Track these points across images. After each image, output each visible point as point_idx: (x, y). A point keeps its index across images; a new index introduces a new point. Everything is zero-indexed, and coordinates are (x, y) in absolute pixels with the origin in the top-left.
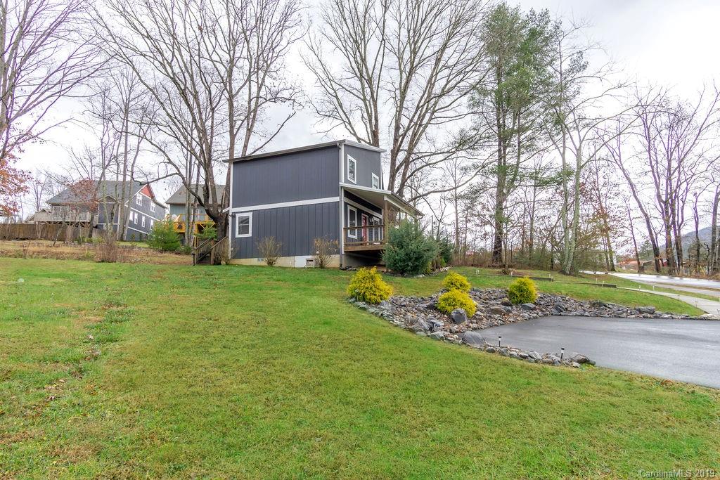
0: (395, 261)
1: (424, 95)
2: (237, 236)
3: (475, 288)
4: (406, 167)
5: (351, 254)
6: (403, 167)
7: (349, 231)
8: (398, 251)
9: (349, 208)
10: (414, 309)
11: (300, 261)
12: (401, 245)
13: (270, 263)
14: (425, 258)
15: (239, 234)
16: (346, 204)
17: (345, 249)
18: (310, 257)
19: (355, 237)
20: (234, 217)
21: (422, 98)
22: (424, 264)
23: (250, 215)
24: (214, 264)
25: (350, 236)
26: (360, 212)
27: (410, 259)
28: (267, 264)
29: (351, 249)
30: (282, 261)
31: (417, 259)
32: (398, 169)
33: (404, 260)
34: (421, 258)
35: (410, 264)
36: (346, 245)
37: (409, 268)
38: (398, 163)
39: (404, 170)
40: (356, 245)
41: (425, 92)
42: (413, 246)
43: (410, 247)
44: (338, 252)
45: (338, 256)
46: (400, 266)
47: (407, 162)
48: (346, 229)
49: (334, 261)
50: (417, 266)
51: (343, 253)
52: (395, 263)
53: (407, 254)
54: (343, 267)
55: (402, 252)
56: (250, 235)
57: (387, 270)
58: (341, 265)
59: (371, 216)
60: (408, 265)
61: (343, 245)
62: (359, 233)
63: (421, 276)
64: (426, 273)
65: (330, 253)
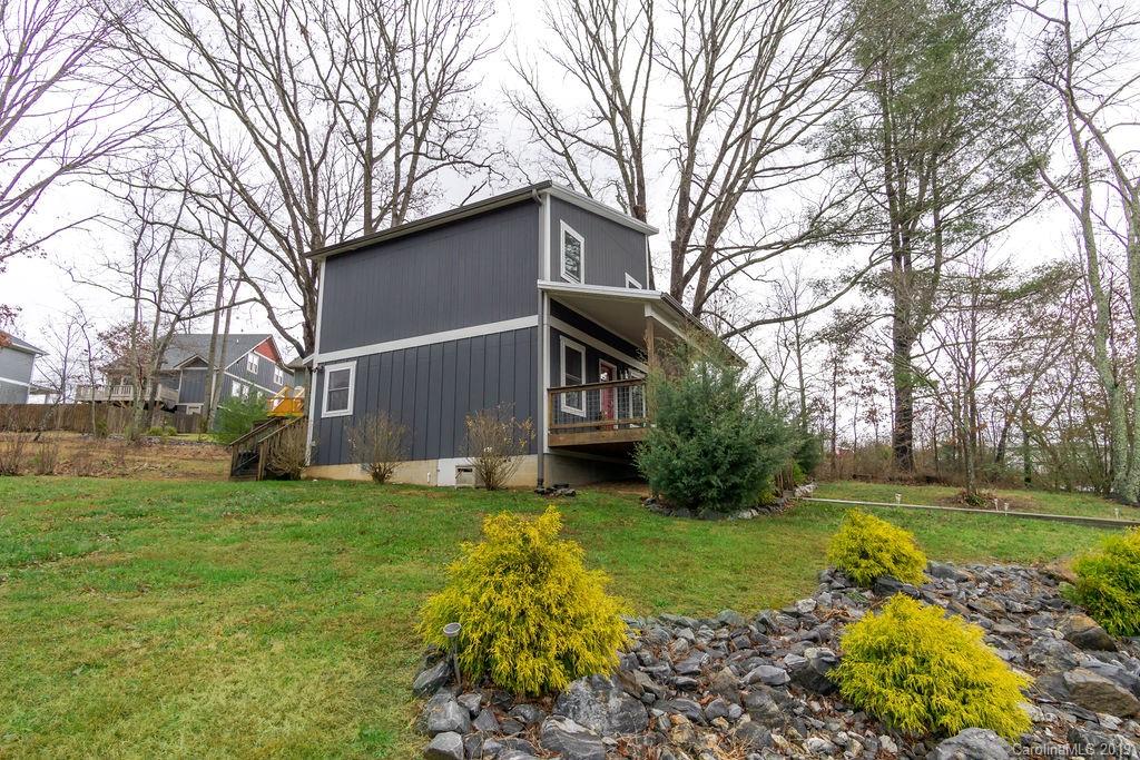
0: (672, 472)
1: (736, 120)
2: (325, 413)
3: (935, 564)
4: (705, 275)
5: (569, 453)
6: (698, 274)
7: (563, 396)
8: (680, 444)
9: (564, 342)
10: (735, 709)
11: (446, 471)
12: (686, 427)
13: (380, 477)
14: (758, 462)
15: (329, 409)
16: (555, 334)
17: (550, 441)
18: (463, 462)
19: (582, 413)
20: (321, 372)
21: (732, 127)
22: (755, 482)
23: (352, 366)
24: (265, 478)
25: (565, 408)
26: (593, 355)
27: (716, 467)
28: (371, 478)
29: (564, 440)
30: (404, 472)
31: (735, 466)
32: (688, 278)
33: (697, 472)
34: (746, 463)
35: (715, 480)
36: (553, 431)
37: (713, 493)
38: (686, 269)
39: (701, 280)
40: (583, 429)
41: (738, 114)
42: (722, 429)
43: (714, 431)
44: (532, 448)
45: (532, 460)
46: (688, 487)
47: (705, 264)
48: (554, 391)
49: (523, 470)
50: (735, 486)
51: (546, 450)
52: (672, 478)
53: (705, 453)
54: (546, 485)
55: (691, 448)
56: (349, 411)
57: (656, 494)
58: (541, 482)
59: (623, 367)
60: (709, 485)
61: (546, 432)
62: (593, 404)
63: (747, 515)
64: (762, 506)
65: (507, 452)
